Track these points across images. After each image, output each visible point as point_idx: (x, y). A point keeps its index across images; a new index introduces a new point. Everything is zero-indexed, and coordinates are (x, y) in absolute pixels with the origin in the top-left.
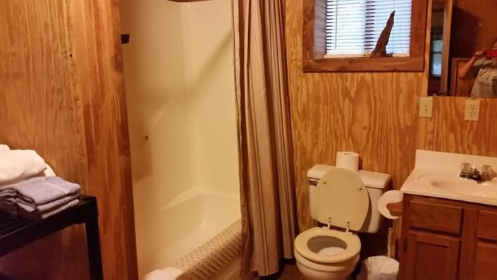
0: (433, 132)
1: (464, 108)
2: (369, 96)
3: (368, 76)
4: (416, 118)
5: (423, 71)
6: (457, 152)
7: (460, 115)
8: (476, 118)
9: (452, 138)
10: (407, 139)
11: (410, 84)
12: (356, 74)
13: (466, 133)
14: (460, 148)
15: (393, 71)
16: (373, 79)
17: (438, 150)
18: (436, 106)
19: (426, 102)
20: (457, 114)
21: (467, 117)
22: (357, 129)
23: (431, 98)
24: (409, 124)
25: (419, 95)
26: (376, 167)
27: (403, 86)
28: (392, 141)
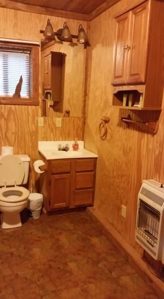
0: (44, 133)
1: (56, 121)
2: (14, 117)
3: (13, 107)
4: (37, 126)
5: (38, 105)
6: (54, 140)
7: (54, 124)
8: (60, 126)
9: (52, 134)
10: (34, 137)
11: (33, 111)
12: (7, 106)
13: (57, 132)
14: (55, 139)
15: (25, 105)
16: (16, 108)
17: (47, 140)
18: (45, 121)
19: (41, 120)
20: (53, 124)
21: (57, 126)
22: (9, 135)
23: (43, 118)
24: (34, 130)
25: (38, 116)
26: (20, 152)
27: (30, 112)
28: (27, 139)
